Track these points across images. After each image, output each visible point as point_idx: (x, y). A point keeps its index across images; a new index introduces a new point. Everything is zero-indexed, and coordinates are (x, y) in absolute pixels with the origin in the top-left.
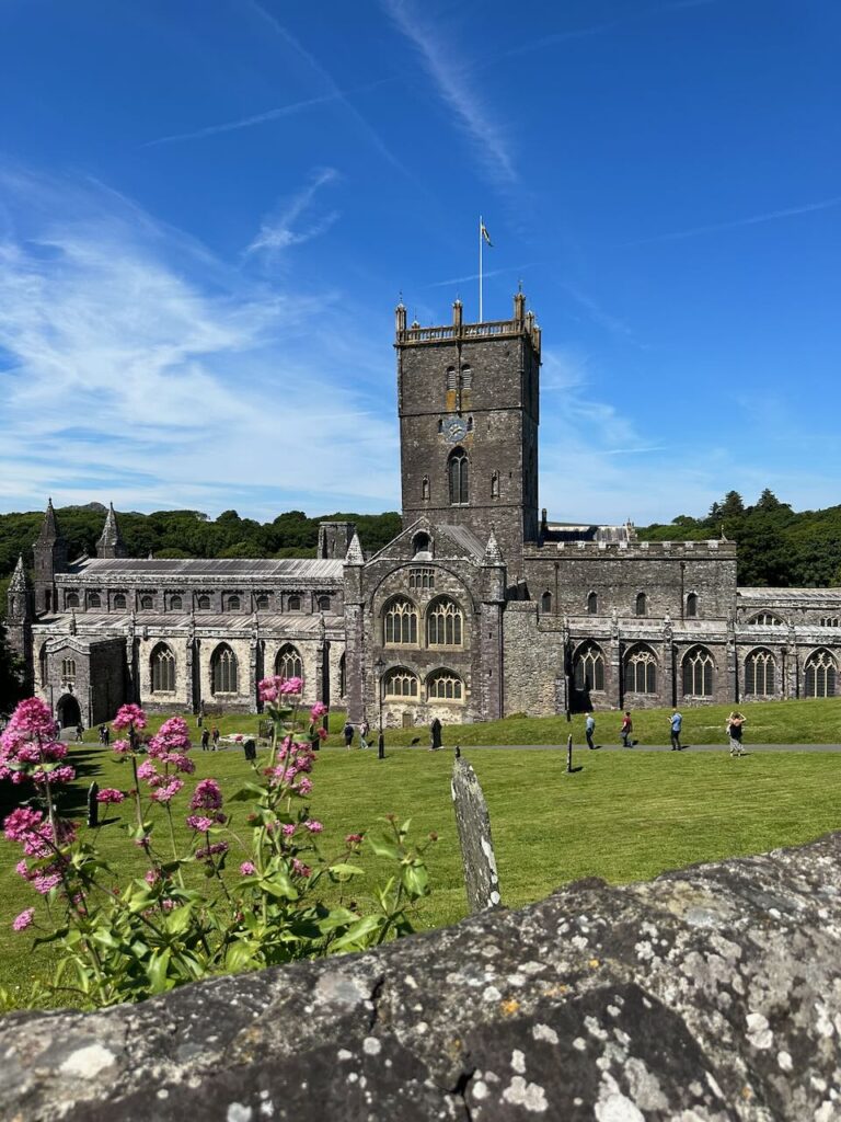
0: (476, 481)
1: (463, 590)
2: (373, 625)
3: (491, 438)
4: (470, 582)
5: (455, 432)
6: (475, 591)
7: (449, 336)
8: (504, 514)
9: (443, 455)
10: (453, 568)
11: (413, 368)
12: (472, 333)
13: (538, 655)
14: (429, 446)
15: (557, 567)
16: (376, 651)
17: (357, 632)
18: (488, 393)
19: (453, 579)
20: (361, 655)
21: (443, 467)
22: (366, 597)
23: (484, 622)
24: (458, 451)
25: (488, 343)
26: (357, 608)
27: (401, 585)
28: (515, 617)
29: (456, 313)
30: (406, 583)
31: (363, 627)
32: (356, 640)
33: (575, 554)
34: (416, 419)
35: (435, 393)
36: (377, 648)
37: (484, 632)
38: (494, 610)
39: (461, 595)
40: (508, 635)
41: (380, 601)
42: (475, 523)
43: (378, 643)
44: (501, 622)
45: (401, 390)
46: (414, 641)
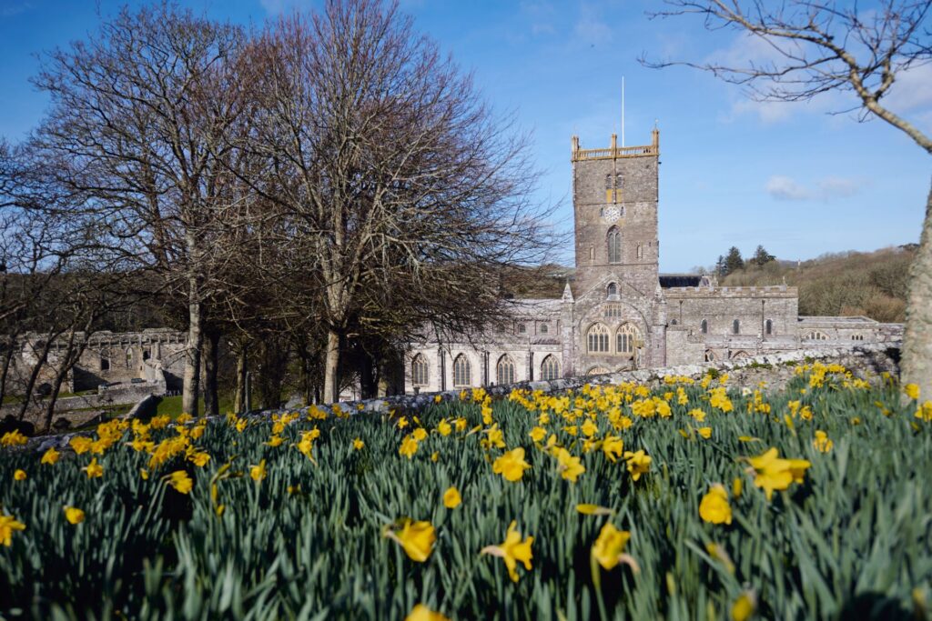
0: (626, 249)
1: (640, 319)
2: (581, 340)
3: (637, 221)
4: (645, 314)
5: (612, 215)
6: (648, 318)
7: (609, 154)
8: (645, 269)
9: (604, 231)
10: (634, 305)
11: (584, 175)
12: (623, 153)
13: (689, 358)
14: (594, 225)
15: (681, 302)
16: (582, 357)
17: (570, 345)
18: (634, 191)
19: (634, 311)
20: (573, 360)
21: (603, 240)
22: (576, 323)
23: (654, 337)
24: (613, 228)
25: (634, 159)
26: (570, 330)
27: (599, 315)
28: (673, 335)
29: (612, 140)
30: (603, 314)
31: (574, 342)
32: (570, 350)
33: (693, 295)
34: (586, 207)
35: (598, 190)
36: (583, 355)
37: (654, 344)
38: (661, 330)
39: (639, 322)
40: (668, 345)
41: (585, 325)
42: (625, 275)
43: (584, 352)
44: (665, 338)
45: (576, 189)
46: (607, 349)
